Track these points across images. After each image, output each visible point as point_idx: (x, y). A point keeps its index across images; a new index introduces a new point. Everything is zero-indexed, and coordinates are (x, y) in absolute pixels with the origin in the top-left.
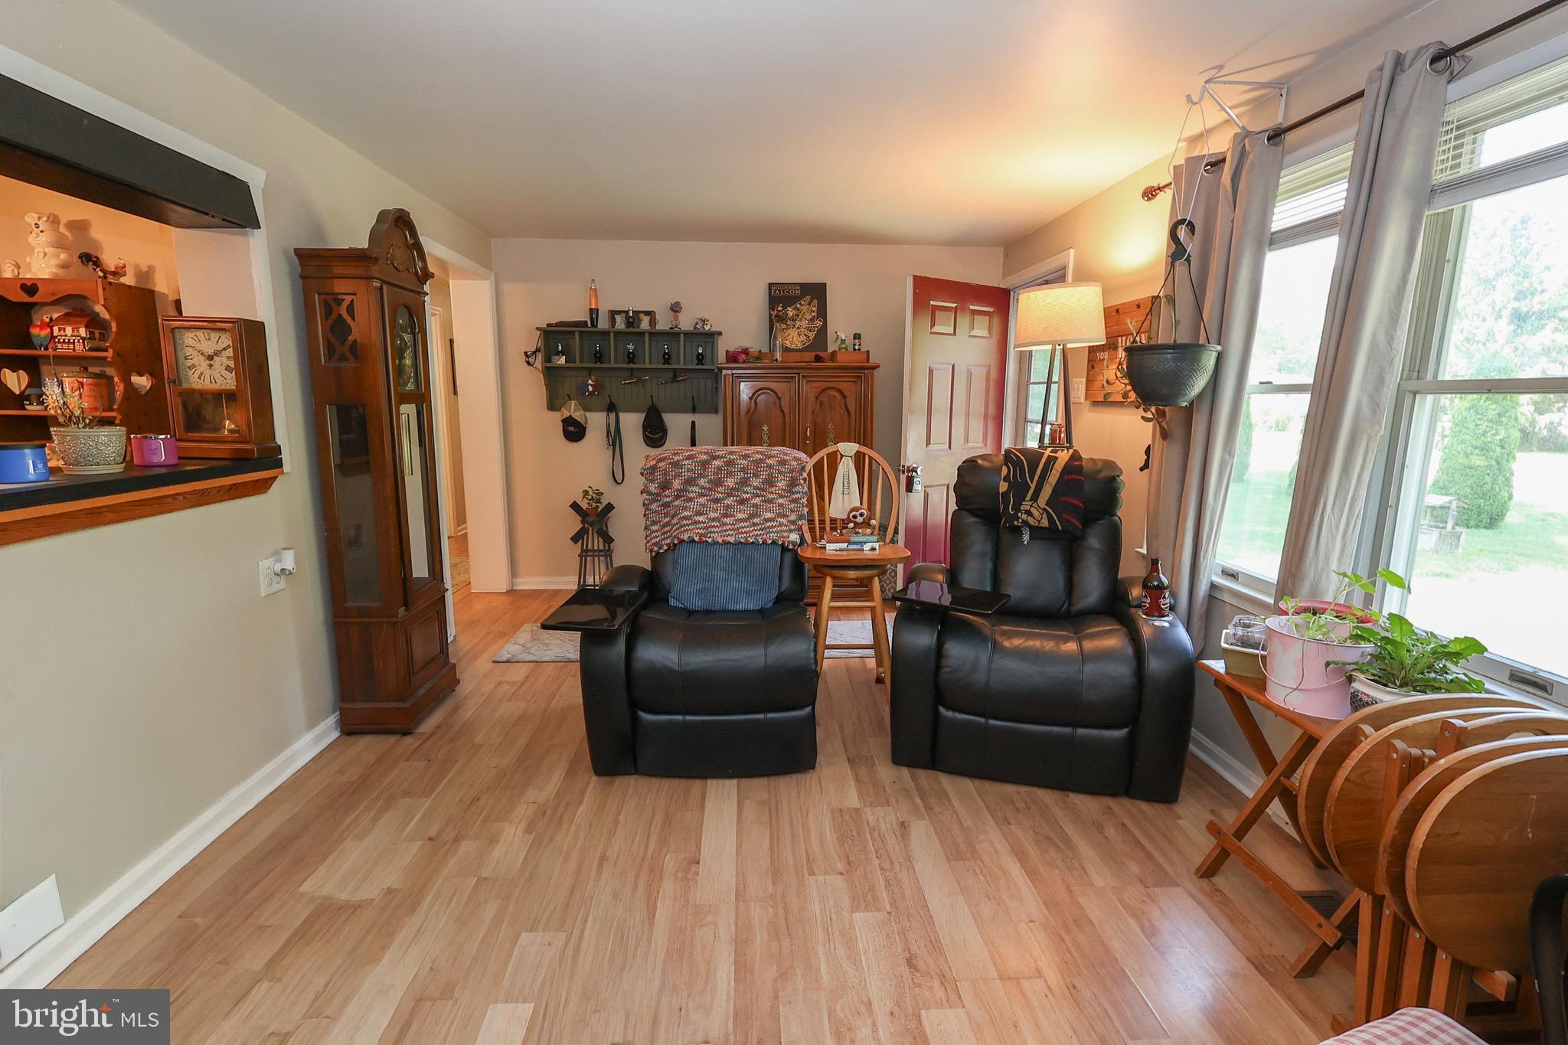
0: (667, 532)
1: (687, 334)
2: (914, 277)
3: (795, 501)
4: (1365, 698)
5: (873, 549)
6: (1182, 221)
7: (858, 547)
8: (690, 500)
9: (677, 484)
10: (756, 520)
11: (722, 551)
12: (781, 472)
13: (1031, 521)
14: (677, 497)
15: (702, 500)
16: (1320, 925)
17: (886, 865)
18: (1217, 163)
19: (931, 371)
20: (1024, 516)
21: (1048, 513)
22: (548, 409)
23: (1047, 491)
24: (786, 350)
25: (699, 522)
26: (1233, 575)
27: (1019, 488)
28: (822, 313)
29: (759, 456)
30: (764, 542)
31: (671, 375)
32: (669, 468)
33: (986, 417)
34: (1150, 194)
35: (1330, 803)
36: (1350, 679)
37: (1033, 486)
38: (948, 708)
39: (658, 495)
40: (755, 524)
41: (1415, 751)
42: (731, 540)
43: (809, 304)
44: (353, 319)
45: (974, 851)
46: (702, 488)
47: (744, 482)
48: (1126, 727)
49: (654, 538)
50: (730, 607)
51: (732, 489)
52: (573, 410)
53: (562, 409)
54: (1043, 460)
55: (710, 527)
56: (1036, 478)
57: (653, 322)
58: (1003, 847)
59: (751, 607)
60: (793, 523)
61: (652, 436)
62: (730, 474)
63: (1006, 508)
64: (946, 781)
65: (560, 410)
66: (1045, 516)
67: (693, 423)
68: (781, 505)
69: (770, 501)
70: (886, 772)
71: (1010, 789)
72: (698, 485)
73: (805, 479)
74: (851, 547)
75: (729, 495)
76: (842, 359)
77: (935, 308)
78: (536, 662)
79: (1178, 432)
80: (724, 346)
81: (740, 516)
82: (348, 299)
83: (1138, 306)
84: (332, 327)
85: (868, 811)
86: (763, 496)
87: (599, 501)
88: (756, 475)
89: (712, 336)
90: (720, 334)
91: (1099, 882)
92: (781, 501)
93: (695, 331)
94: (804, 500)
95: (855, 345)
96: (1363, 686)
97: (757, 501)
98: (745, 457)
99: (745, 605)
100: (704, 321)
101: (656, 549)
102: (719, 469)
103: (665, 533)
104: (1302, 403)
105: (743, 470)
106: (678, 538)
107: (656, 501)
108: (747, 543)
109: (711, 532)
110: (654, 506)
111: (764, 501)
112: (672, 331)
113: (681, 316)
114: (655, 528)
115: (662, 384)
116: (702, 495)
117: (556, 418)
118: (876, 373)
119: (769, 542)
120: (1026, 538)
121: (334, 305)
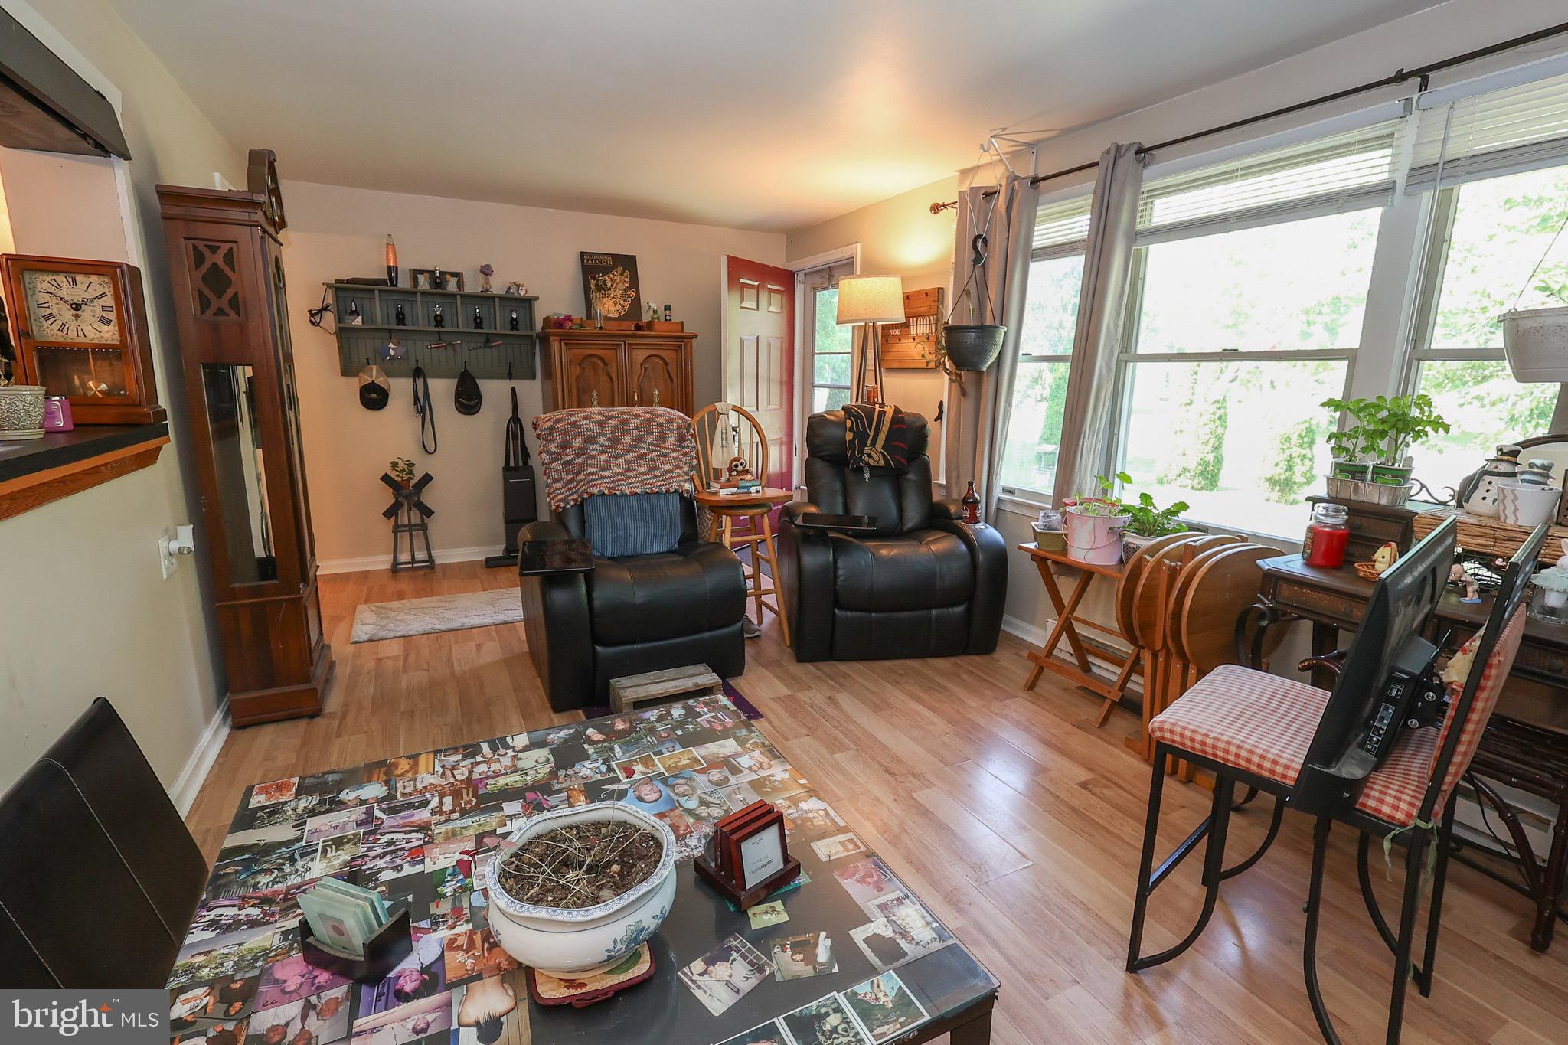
0: (572, 489)
1: (502, 298)
2: (728, 257)
3: (686, 454)
4: (1132, 546)
5: (758, 492)
6: (979, 236)
7: (745, 490)
8: (593, 457)
9: (577, 443)
10: (657, 473)
11: (630, 503)
12: (670, 429)
13: (871, 462)
14: (578, 455)
15: (604, 457)
16: (1109, 692)
17: (836, 724)
18: (990, 194)
19: (742, 342)
20: (867, 458)
21: (883, 454)
22: (342, 375)
23: (882, 437)
24: (607, 319)
25: (606, 477)
26: (1011, 492)
27: (861, 437)
28: (634, 284)
29: (648, 416)
30: (668, 491)
31: (483, 339)
32: (568, 428)
33: (781, 383)
34: (936, 208)
35: (1136, 600)
36: (1121, 536)
37: (871, 434)
38: (840, 609)
39: (558, 454)
40: (656, 476)
41: (1173, 564)
42: (638, 491)
43: (622, 275)
44: (233, 270)
45: (888, 704)
46: (602, 446)
47: (640, 439)
48: (963, 603)
49: (559, 494)
50: (643, 551)
51: (630, 445)
52: (374, 375)
53: (361, 374)
54: (876, 414)
55: (617, 481)
56: (873, 428)
57: (460, 285)
58: (905, 698)
59: (661, 549)
60: (686, 473)
61: (466, 403)
62: (626, 433)
63: (853, 453)
64: (843, 667)
65: (358, 376)
66: (881, 457)
67: (513, 389)
68: (675, 458)
69: (665, 455)
70: (797, 669)
71: (888, 663)
72: (598, 443)
73: (692, 435)
74: (739, 491)
75: (628, 451)
76: (660, 328)
77: (744, 286)
78: (404, 636)
79: (971, 390)
80: (541, 312)
81: (642, 469)
82: (225, 247)
83: (927, 295)
84: (204, 278)
85: (799, 695)
86: (658, 451)
87: (411, 472)
88: (649, 433)
89: (529, 302)
90: (537, 298)
91: (973, 704)
92: (674, 455)
93: (507, 296)
94: (694, 454)
95: (666, 316)
96: (1131, 539)
97: (653, 455)
98: (637, 416)
99: (655, 548)
100: (518, 286)
101: (563, 505)
102: (615, 427)
103: (569, 490)
104: (1064, 369)
105: (637, 428)
106: (587, 493)
107: (556, 460)
108: (653, 493)
109: (619, 486)
110: (555, 465)
111: (660, 455)
112: (483, 294)
113: (492, 279)
114: (559, 485)
115: (473, 348)
116: (603, 452)
117: (354, 384)
118: (694, 342)
119: (672, 491)
120: (867, 476)
121: (207, 252)
